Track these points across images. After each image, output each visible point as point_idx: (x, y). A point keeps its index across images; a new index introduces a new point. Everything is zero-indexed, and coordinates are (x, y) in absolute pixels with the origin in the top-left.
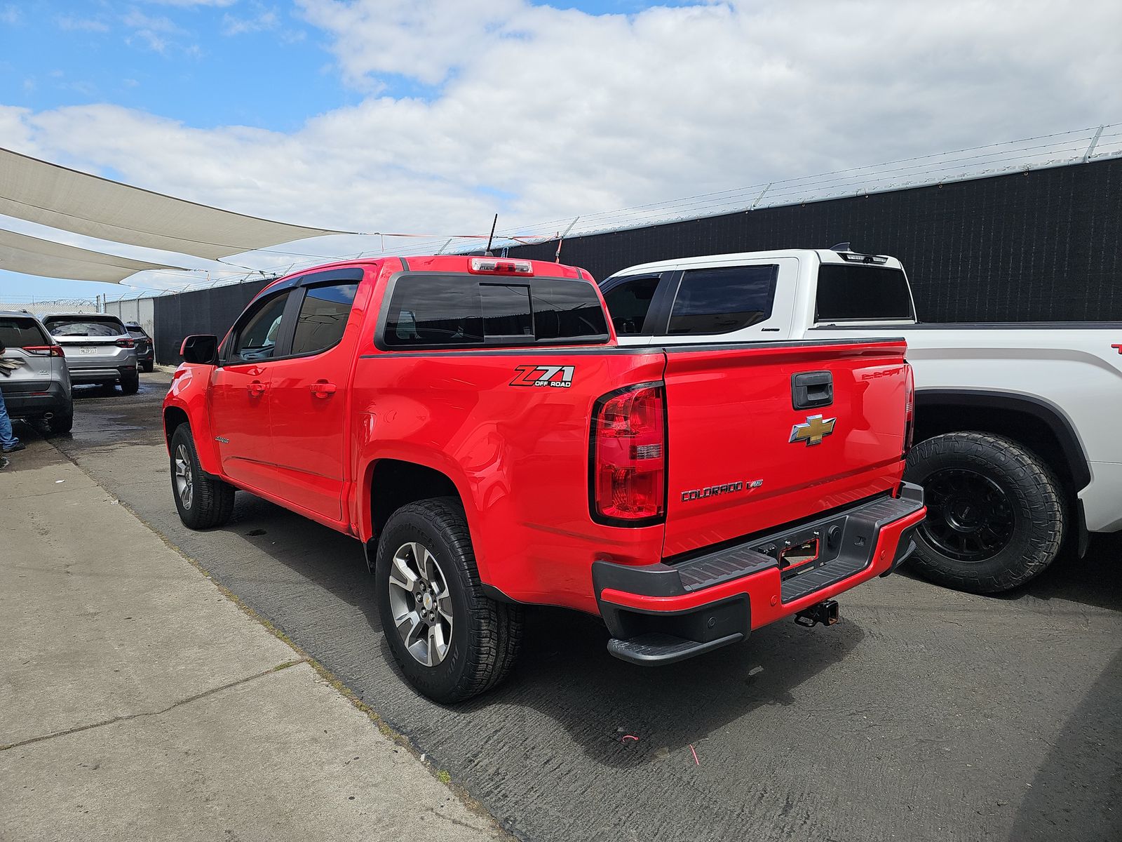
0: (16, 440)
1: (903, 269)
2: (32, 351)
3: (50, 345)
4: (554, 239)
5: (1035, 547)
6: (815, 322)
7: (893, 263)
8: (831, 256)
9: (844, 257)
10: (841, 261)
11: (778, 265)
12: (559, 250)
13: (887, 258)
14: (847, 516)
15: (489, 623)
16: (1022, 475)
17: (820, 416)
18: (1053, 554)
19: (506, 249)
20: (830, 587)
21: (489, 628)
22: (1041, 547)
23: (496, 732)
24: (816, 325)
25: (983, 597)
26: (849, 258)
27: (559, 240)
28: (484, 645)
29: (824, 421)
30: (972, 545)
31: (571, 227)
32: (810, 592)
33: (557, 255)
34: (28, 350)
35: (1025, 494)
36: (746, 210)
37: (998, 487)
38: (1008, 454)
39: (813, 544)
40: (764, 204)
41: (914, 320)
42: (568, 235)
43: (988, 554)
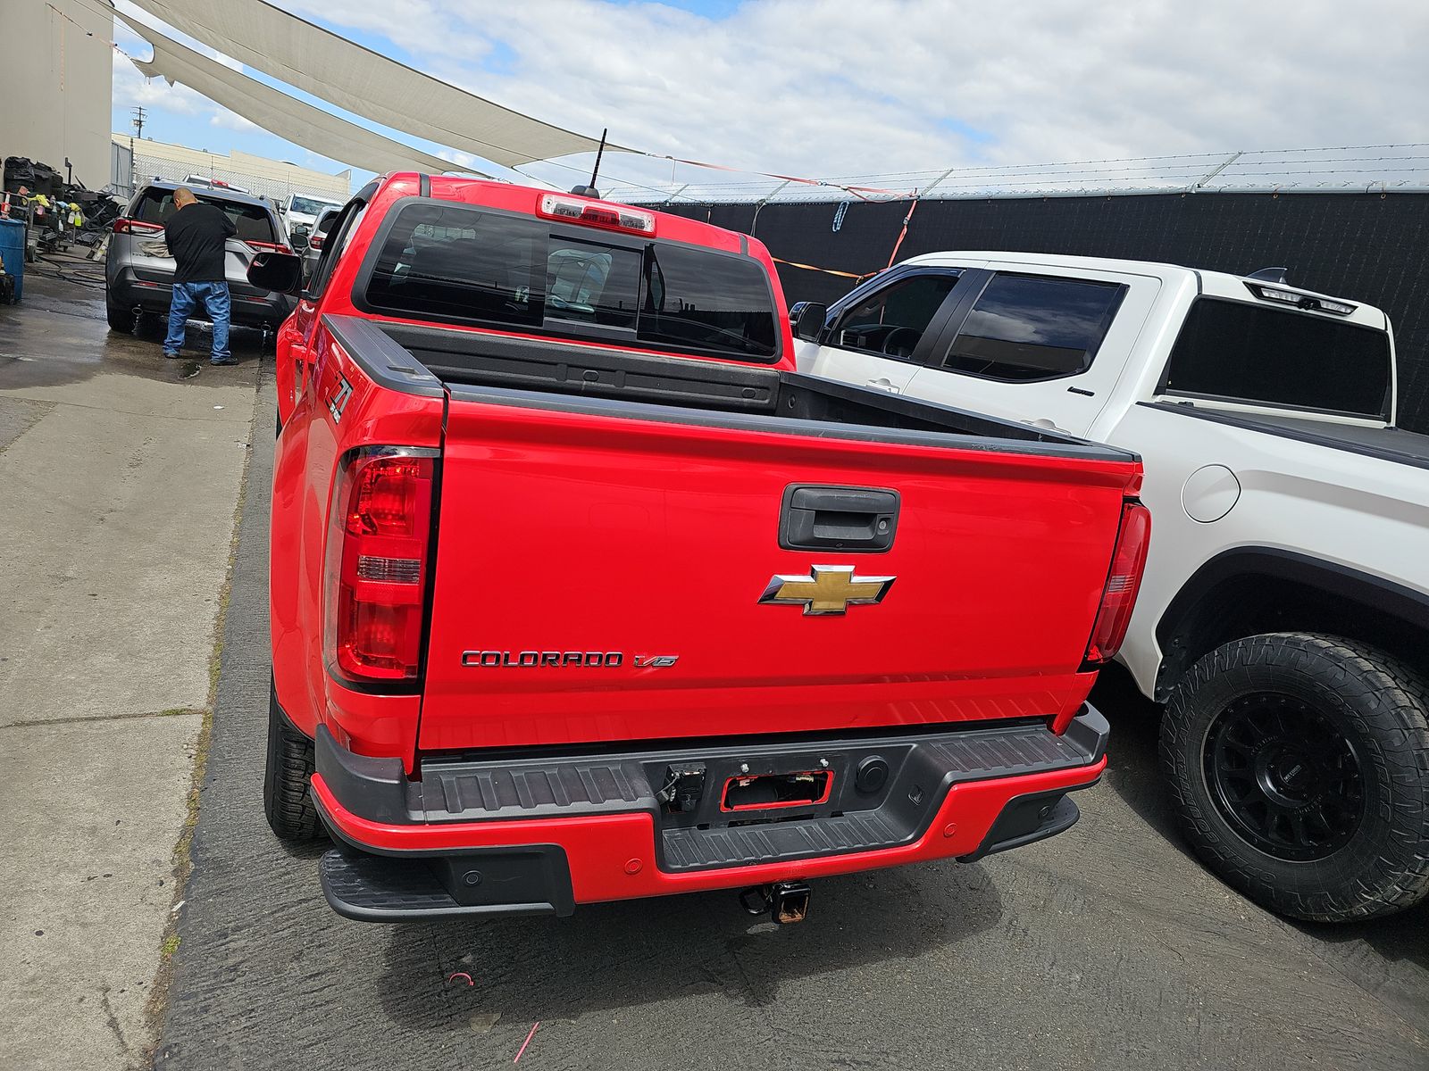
0: (228, 354)
1: (1390, 332)
2: (256, 247)
3: (276, 244)
4: (907, 198)
5: (1382, 873)
6: (1156, 393)
7: (1368, 316)
8: (1229, 286)
9: (1256, 290)
10: (1248, 297)
11: (1129, 286)
12: (909, 216)
13: (1355, 307)
14: (913, 743)
15: (306, 750)
16: (1397, 744)
17: (851, 568)
18: (1415, 892)
19: (845, 204)
20: (799, 863)
21: (305, 757)
22: (1393, 876)
23: (301, 901)
24: (1159, 398)
25: (1273, 918)
26: (1266, 294)
27: (913, 201)
28: (294, 779)
29: (856, 579)
30: (1285, 827)
31: (935, 183)
32: (747, 863)
33: (905, 222)
34: (250, 245)
35: (1391, 778)
36: (1183, 191)
37: (1353, 750)
38: (1385, 700)
39: (821, 779)
40: (1215, 185)
41: (1389, 421)
42: (928, 195)
43: (1304, 855)
